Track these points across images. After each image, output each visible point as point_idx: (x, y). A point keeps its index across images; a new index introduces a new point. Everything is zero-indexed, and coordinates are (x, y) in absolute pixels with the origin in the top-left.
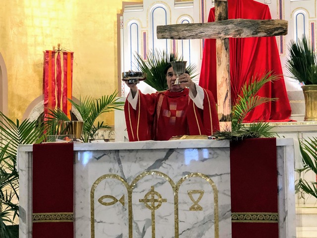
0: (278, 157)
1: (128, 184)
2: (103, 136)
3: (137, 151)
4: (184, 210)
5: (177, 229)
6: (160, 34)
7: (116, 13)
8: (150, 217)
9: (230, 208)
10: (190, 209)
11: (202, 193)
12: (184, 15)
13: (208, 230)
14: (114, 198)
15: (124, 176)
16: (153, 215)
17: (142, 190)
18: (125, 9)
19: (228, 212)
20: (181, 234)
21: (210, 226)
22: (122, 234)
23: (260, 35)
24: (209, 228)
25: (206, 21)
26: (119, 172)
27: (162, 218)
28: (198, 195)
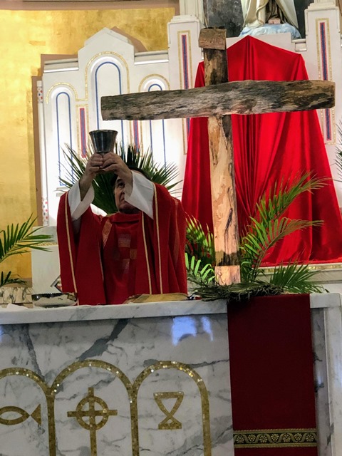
0: (315, 327)
1: (46, 385)
2: (11, 297)
3: (61, 324)
4: (149, 429)
6: (108, 112)
7: (30, 75)
8: (88, 444)
9: (231, 423)
10: (160, 427)
11: (179, 397)
12: (153, 75)
14: (22, 411)
15: (39, 370)
16: (93, 440)
17: (72, 395)
18: (46, 67)
19: (228, 429)
23: (286, 108)
25: (192, 85)
26: (30, 363)
27: (109, 444)
28: (173, 401)
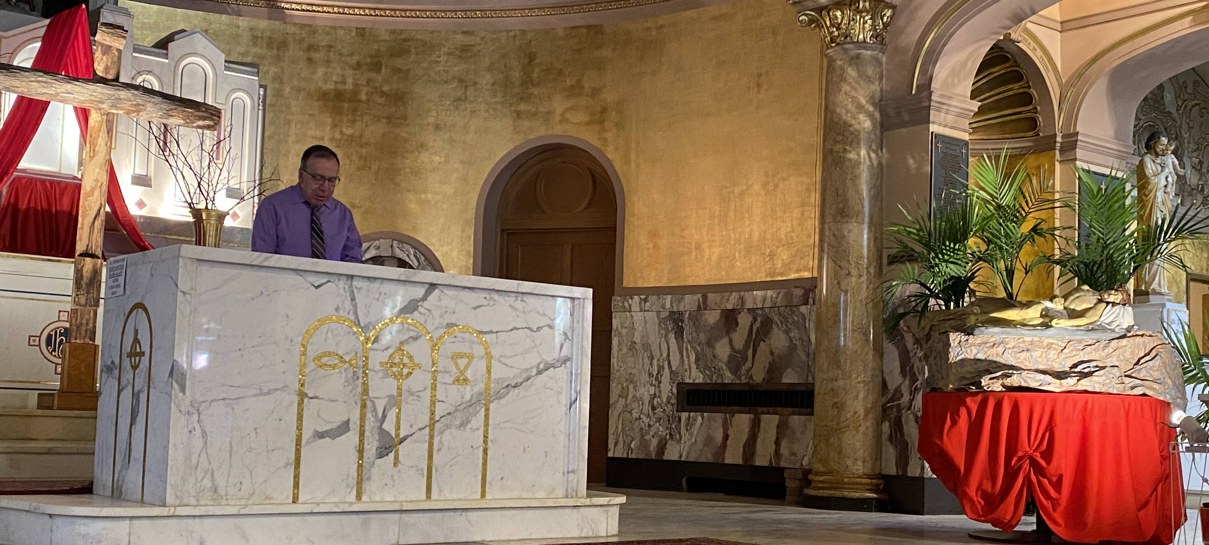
4: (445, 384)
5: (433, 413)
8: (395, 392)
9: (506, 384)
10: (454, 383)
11: (471, 357)
13: (475, 415)
14: (340, 358)
15: (359, 321)
17: (385, 347)
19: (503, 388)
20: (438, 421)
21: (478, 408)
22: (349, 420)
24: (477, 412)
26: (351, 313)
27: (412, 394)
28: (465, 361)
